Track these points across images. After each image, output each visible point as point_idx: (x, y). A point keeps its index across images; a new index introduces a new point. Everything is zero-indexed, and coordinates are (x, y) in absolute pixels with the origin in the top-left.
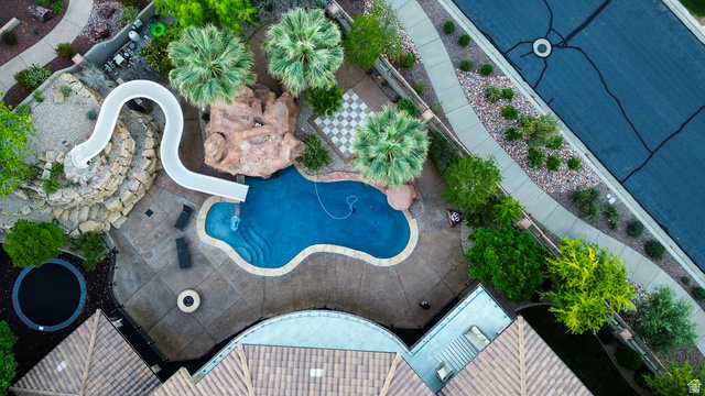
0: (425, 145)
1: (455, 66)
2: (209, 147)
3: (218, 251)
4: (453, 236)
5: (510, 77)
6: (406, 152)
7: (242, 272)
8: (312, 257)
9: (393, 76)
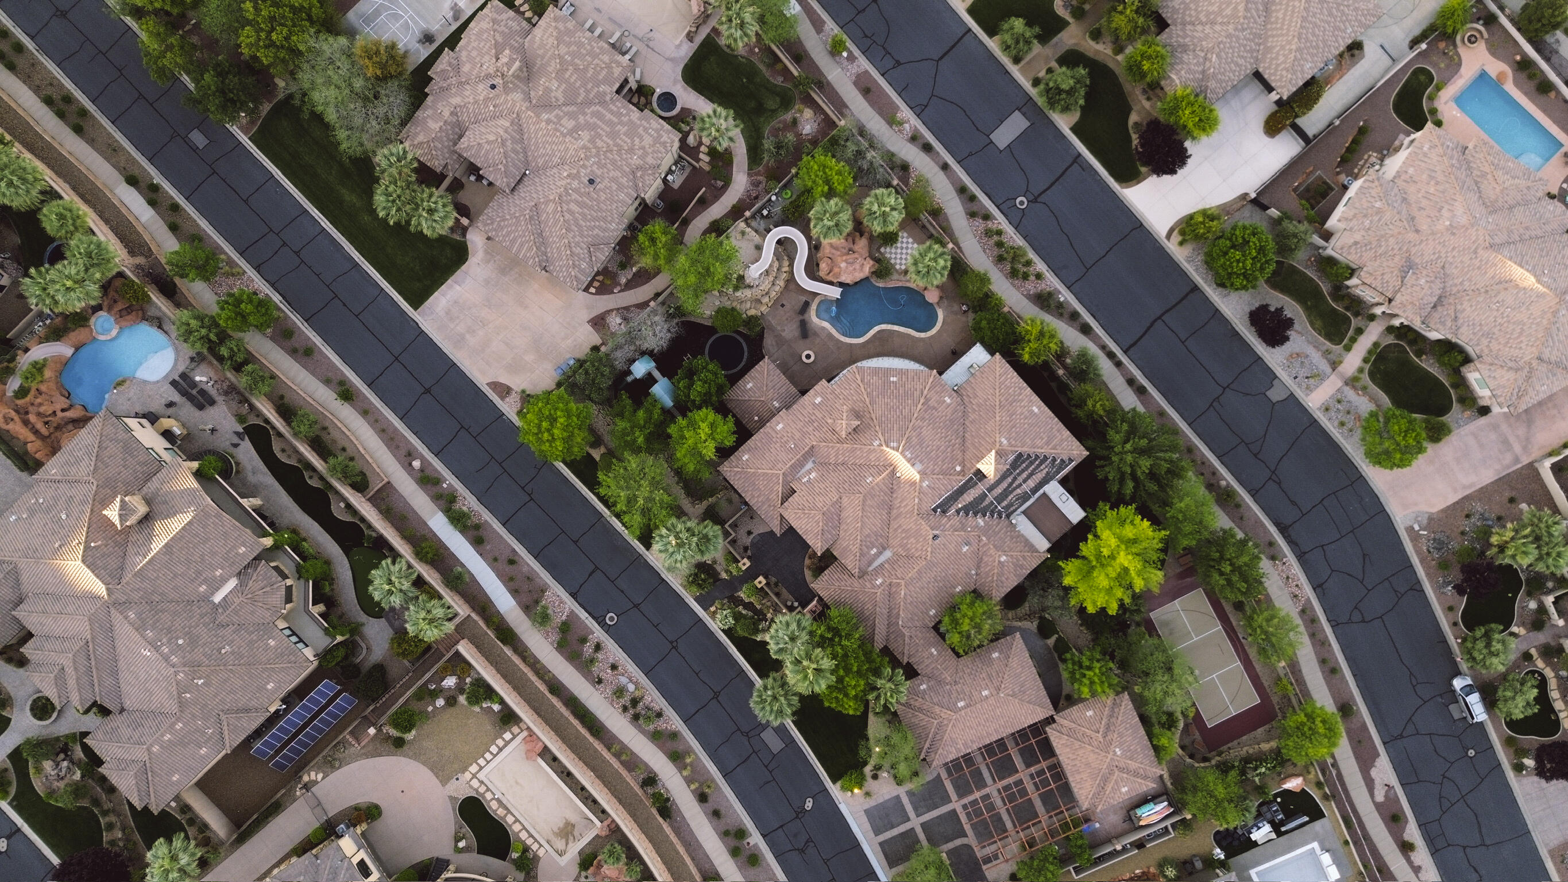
0: (949, 264)
1: (967, 214)
2: (823, 266)
3: (824, 328)
4: (964, 319)
5: (1001, 221)
6: (939, 268)
7: (838, 340)
8: (879, 332)
9: (928, 221)
